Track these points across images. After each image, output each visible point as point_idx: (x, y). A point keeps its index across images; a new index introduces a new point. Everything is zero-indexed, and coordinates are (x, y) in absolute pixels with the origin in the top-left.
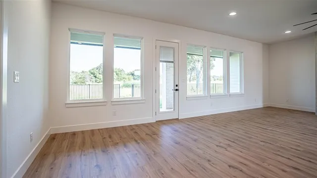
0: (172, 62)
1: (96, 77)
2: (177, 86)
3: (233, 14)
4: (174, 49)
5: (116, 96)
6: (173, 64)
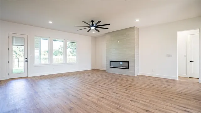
0: (23, 46)
2: (26, 59)
3: (50, 22)
4: (24, 38)
6: (23, 47)
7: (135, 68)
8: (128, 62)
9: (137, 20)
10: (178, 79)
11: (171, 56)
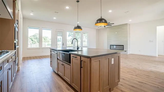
1: (32, 41)
2: (63, 43)
4: (62, 32)
5: (43, 46)
6: (62, 37)
7: (128, 49)
8: (123, 45)
9: (130, 21)
10: (157, 56)
11: (152, 41)
